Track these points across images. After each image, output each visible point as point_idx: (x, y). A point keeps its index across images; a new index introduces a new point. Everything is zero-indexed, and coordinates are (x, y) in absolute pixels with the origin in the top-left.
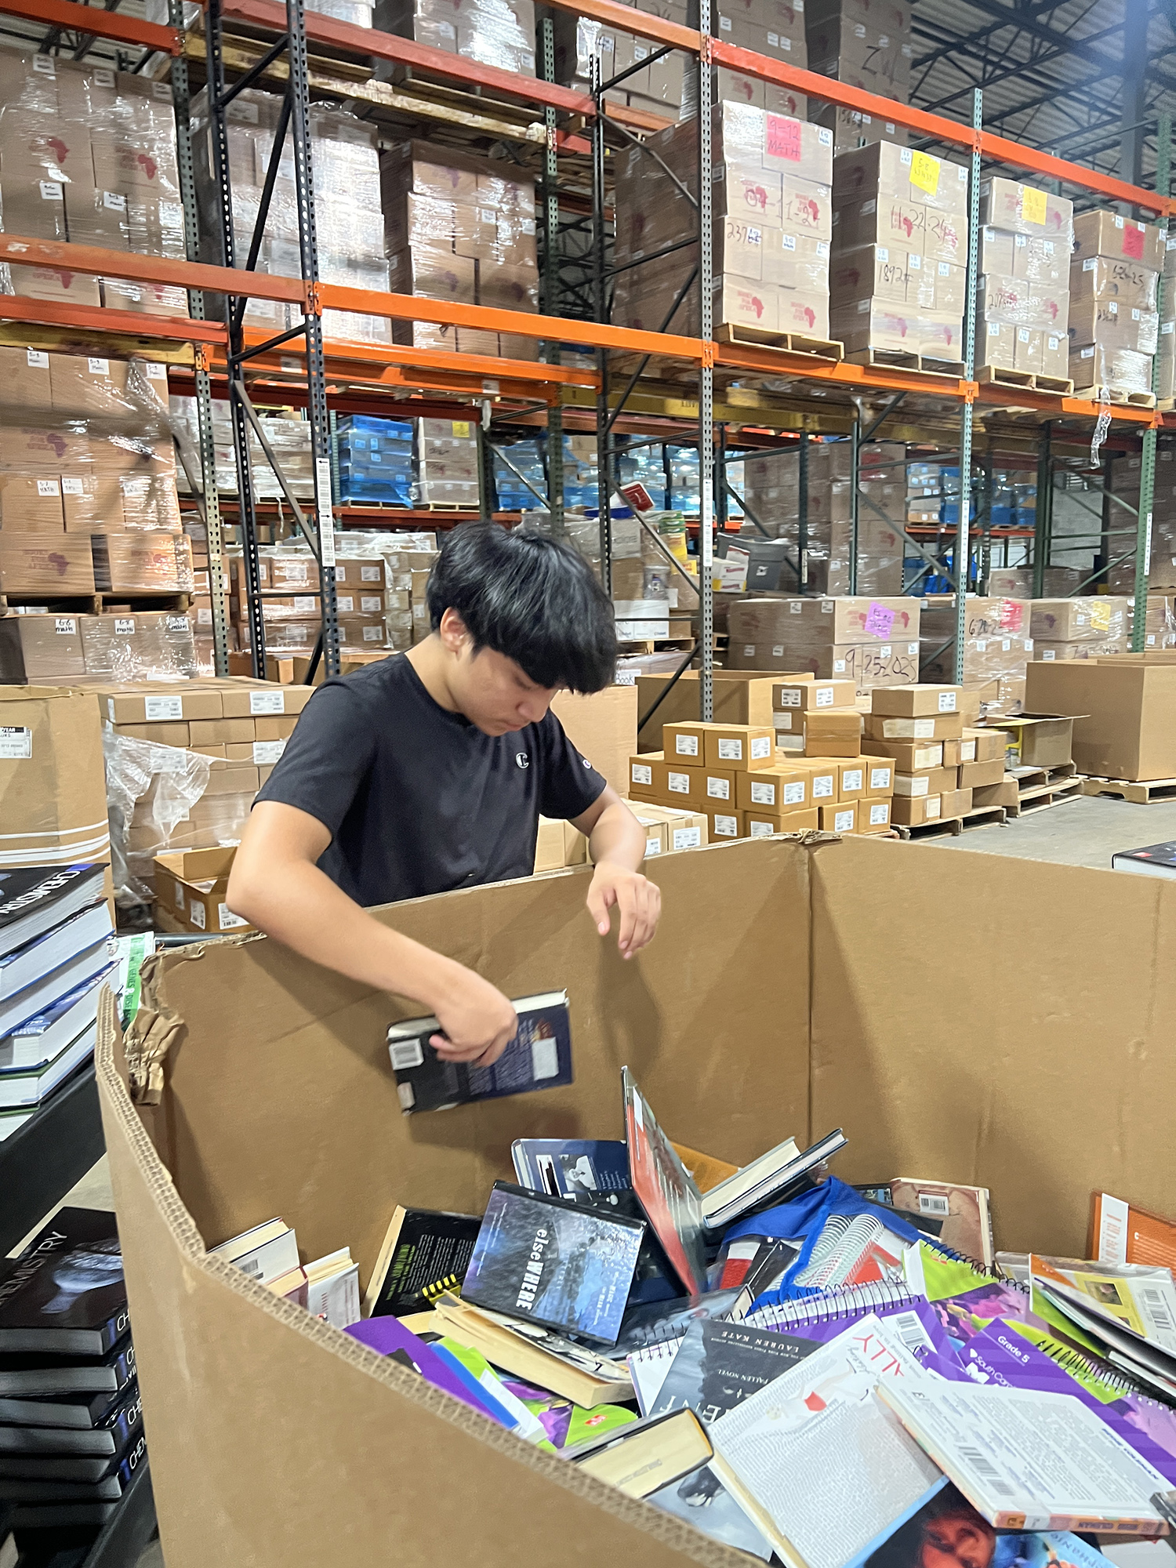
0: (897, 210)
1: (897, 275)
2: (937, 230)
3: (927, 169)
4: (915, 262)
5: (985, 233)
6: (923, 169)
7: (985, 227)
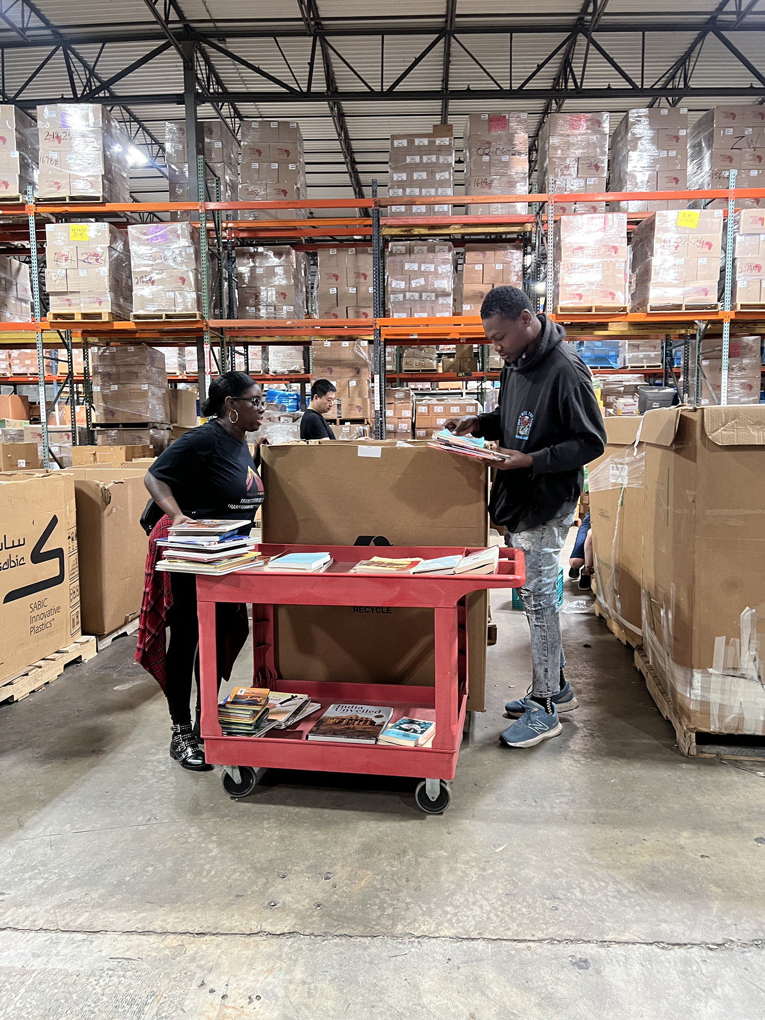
2: (698, 244)
3: (689, 218)
5: (738, 238)
6: (687, 218)
7: (737, 235)
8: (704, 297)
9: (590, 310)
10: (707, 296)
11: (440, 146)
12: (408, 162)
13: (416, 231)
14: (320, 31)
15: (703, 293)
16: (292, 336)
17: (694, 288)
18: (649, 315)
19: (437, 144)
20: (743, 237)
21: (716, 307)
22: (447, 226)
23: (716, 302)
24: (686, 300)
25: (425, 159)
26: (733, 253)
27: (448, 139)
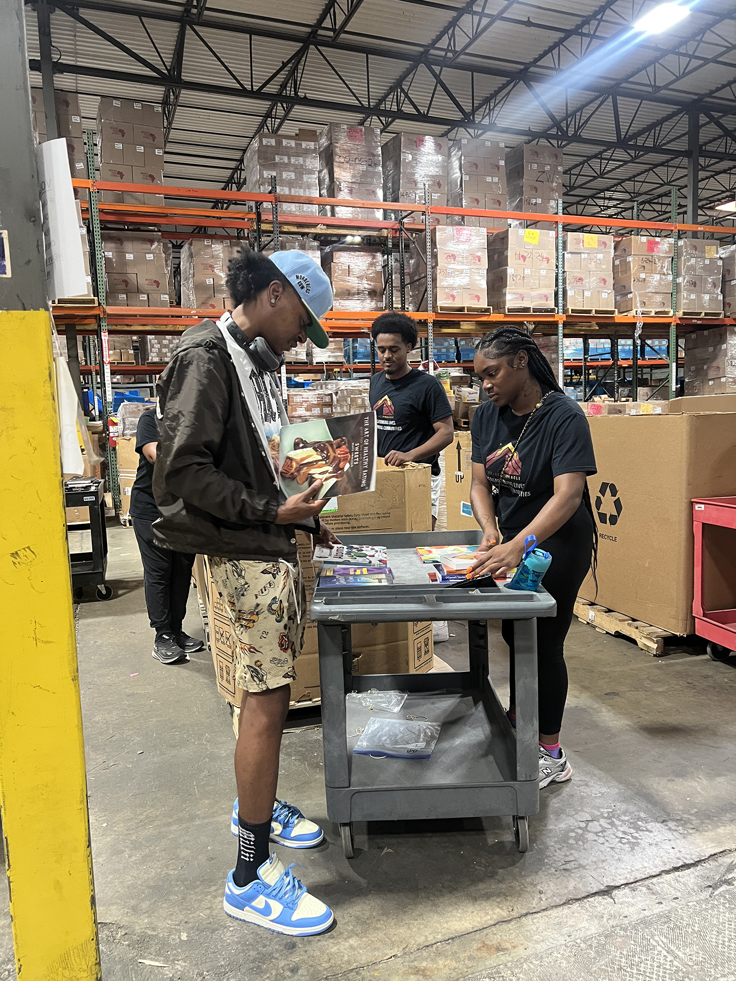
0: (518, 253)
1: (518, 277)
2: (539, 258)
3: (533, 236)
4: (528, 272)
5: (566, 255)
6: (531, 235)
7: (566, 253)
8: (545, 302)
9: (462, 309)
10: (548, 302)
11: (306, 149)
12: (277, 161)
13: (286, 228)
14: (189, 19)
15: (544, 298)
16: (166, 325)
17: (539, 294)
18: (506, 316)
19: (303, 147)
20: (570, 255)
21: (552, 310)
22: (315, 226)
23: (553, 307)
24: (533, 304)
25: (293, 160)
26: (563, 268)
27: (313, 143)
